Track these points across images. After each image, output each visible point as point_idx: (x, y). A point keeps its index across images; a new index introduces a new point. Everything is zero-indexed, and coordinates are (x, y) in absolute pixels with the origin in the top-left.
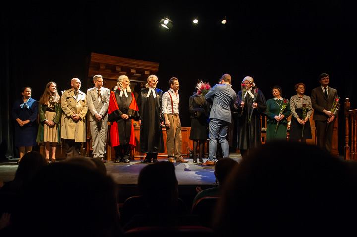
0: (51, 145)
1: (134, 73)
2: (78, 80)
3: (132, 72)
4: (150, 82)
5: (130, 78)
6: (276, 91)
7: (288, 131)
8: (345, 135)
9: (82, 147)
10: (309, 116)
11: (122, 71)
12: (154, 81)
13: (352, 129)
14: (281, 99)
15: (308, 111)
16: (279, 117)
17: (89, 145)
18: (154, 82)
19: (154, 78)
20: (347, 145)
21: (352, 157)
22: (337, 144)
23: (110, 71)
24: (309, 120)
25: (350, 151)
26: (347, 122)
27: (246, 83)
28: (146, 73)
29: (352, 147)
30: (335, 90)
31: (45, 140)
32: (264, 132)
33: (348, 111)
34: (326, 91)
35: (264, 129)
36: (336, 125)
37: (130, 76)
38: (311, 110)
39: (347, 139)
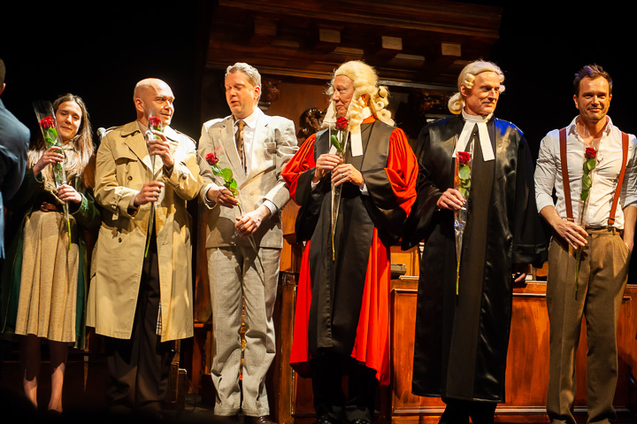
0: (46, 349)
1: (396, 52)
2: (163, 88)
3: (386, 46)
4: (469, 92)
5: (382, 74)
9: (176, 361)
11: (344, 43)
12: (488, 88)
17: (203, 352)
18: (485, 94)
19: (486, 75)
23: (297, 45)
28: (448, 50)
31: (20, 330)
37: (383, 65)
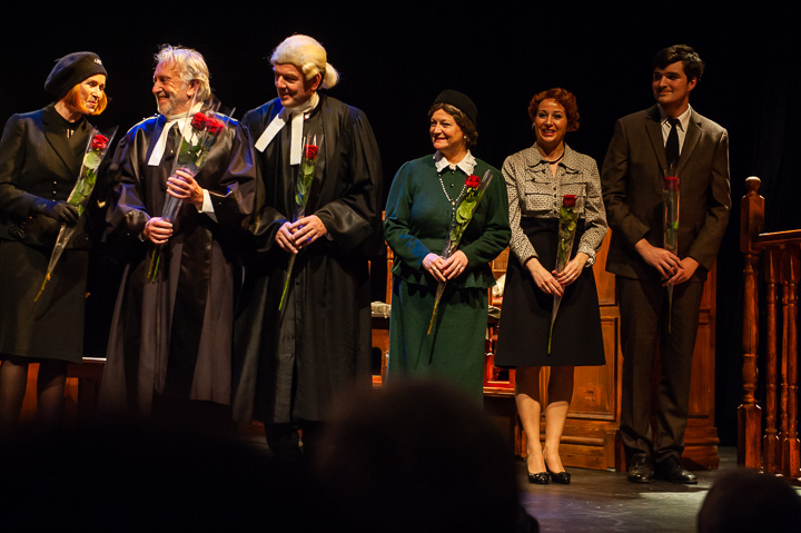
6: (444, 123)
7: (492, 323)
8: (742, 350)
10: (588, 252)
13: (773, 320)
14: (467, 163)
15: (583, 226)
16: (446, 262)
20: (751, 398)
21: (771, 456)
22: (710, 391)
24: (587, 271)
25: (764, 424)
26: (751, 287)
27: (288, 78)
29: (772, 407)
30: (717, 129)
32: (381, 323)
33: (756, 238)
34: (673, 134)
35: (382, 308)
36: (709, 300)
38: (599, 221)
39: (751, 370)
